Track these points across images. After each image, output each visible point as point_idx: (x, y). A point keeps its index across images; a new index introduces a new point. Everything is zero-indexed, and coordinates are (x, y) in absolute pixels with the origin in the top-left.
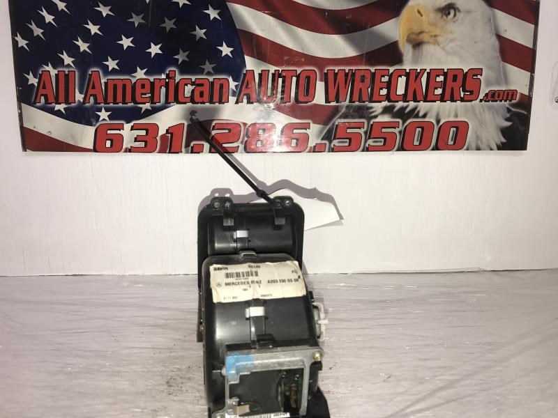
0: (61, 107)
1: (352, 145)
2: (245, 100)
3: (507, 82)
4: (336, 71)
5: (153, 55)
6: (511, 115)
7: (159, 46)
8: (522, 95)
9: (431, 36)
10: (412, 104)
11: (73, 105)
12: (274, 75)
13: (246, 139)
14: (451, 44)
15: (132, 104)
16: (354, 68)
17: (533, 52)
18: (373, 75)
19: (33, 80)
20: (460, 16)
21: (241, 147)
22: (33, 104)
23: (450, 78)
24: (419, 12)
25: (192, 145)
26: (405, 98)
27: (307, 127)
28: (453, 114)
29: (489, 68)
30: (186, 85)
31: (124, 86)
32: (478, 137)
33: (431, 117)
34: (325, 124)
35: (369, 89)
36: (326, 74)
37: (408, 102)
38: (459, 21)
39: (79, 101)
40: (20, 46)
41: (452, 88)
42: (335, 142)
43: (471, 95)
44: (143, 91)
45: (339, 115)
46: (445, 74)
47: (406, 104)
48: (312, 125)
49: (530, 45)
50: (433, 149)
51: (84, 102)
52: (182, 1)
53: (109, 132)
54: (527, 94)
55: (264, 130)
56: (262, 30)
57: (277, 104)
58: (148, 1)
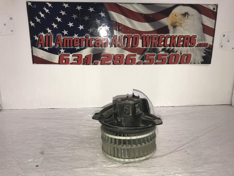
0: (47, 48)
1: (151, 63)
2: (113, 46)
3: (205, 40)
4: (146, 36)
5: (80, 29)
6: (206, 52)
7: (83, 26)
8: (210, 45)
9: (179, 24)
11: (51, 47)
12: (124, 37)
13: (113, 60)
14: (186, 27)
15: (73, 47)
16: (152, 35)
17: (214, 30)
18: (159, 37)
19: (37, 38)
21: (112, 63)
22: (37, 47)
24: (175, 15)
25: (94, 62)
26: (170, 45)
27: (135, 56)
28: (186, 51)
29: (199, 35)
30: (93, 40)
31: (70, 40)
32: (194, 59)
33: (178, 52)
34: (142, 54)
35: (157, 42)
36: (143, 37)
38: (189, 18)
39: (53, 46)
40: (32, 25)
41: (186, 42)
42: (145, 61)
43: (193, 45)
44: (77, 42)
45: (147, 51)
46: (184, 37)
47: (170, 47)
48: (137, 55)
49: (213, 28)
50: (179, 64)
51: (55, 46)
52: (91, 10)
53: (64, 57)
54: (212, 45)
55: (120, 57)
56: (120, 21)
57: (125, 47)
58: (79, 10)
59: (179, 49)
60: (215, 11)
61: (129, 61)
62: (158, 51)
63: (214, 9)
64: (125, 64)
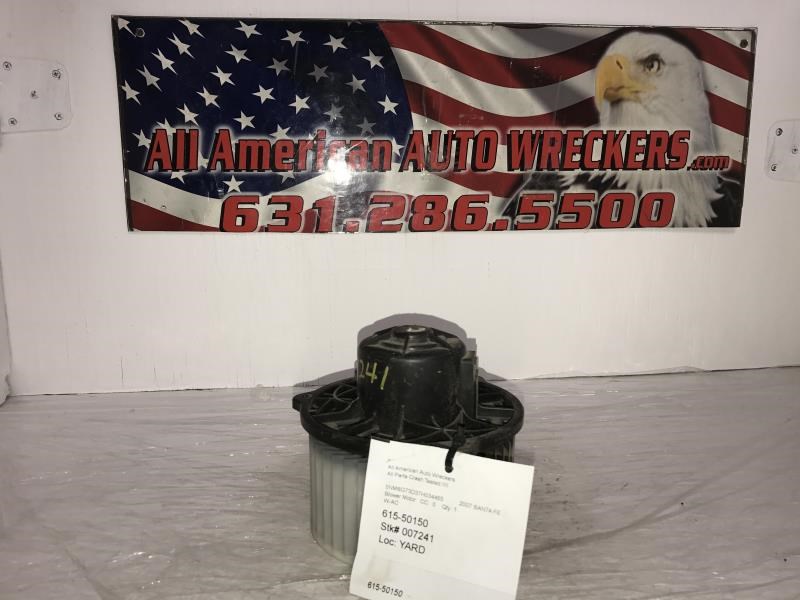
0: (179, 175)
1: (539, 224)
2: (411, 168)
3: (717, 147)
4: (521, 133)
5: (298, 111)
6: (723, 187)
7: (306, 99)
8: (734, 162)
9: (633, 92)
10: (609, 173)
11: (194, 172)
12: (446, 137)
13: (411, 215)
14: (654, 102)
15: (270, 171)
16: (542, 129)
17: (747, 112)
18: (565, 137)
19: (144, 141)
20: (664, 69)
21: (406, 225)
22: (143, 171)
23: (653, 141)
24: (618, 63)
25: (344, 222)
26: (601, 165)
27: (485, 199)
28: (656, 184)
29: (698, 130)
30: (339, 148)
31: (261, 149)
32: (685, 213)
33: (631, 188)
34: (508, 196)
35: (560, 155)
36: (509, 136)
37: (605, 169)
38: (664, 74)
39: (202, 167)
40: (128, 98)
41: (656, 154)
42: (519, 218)
43: (677, 162)
44: (285, 155)
45: (524, 185)
46: (648, 137)
47: (604, 172)
48: (491, 197)
49: (744, 105)
50: (634, 227)
51: (209, 169)
52: (336, 44)
53: (240, 206)
54: (740, 161)
55: (433, 204)
56: (434, 82)
57: (449, 173)
58: (293, 45)
59: (632, 177)
60: (748, 49)
61: (466, 219)
62: (564, 182)
63: (744, 43)
64: (452, 228)
